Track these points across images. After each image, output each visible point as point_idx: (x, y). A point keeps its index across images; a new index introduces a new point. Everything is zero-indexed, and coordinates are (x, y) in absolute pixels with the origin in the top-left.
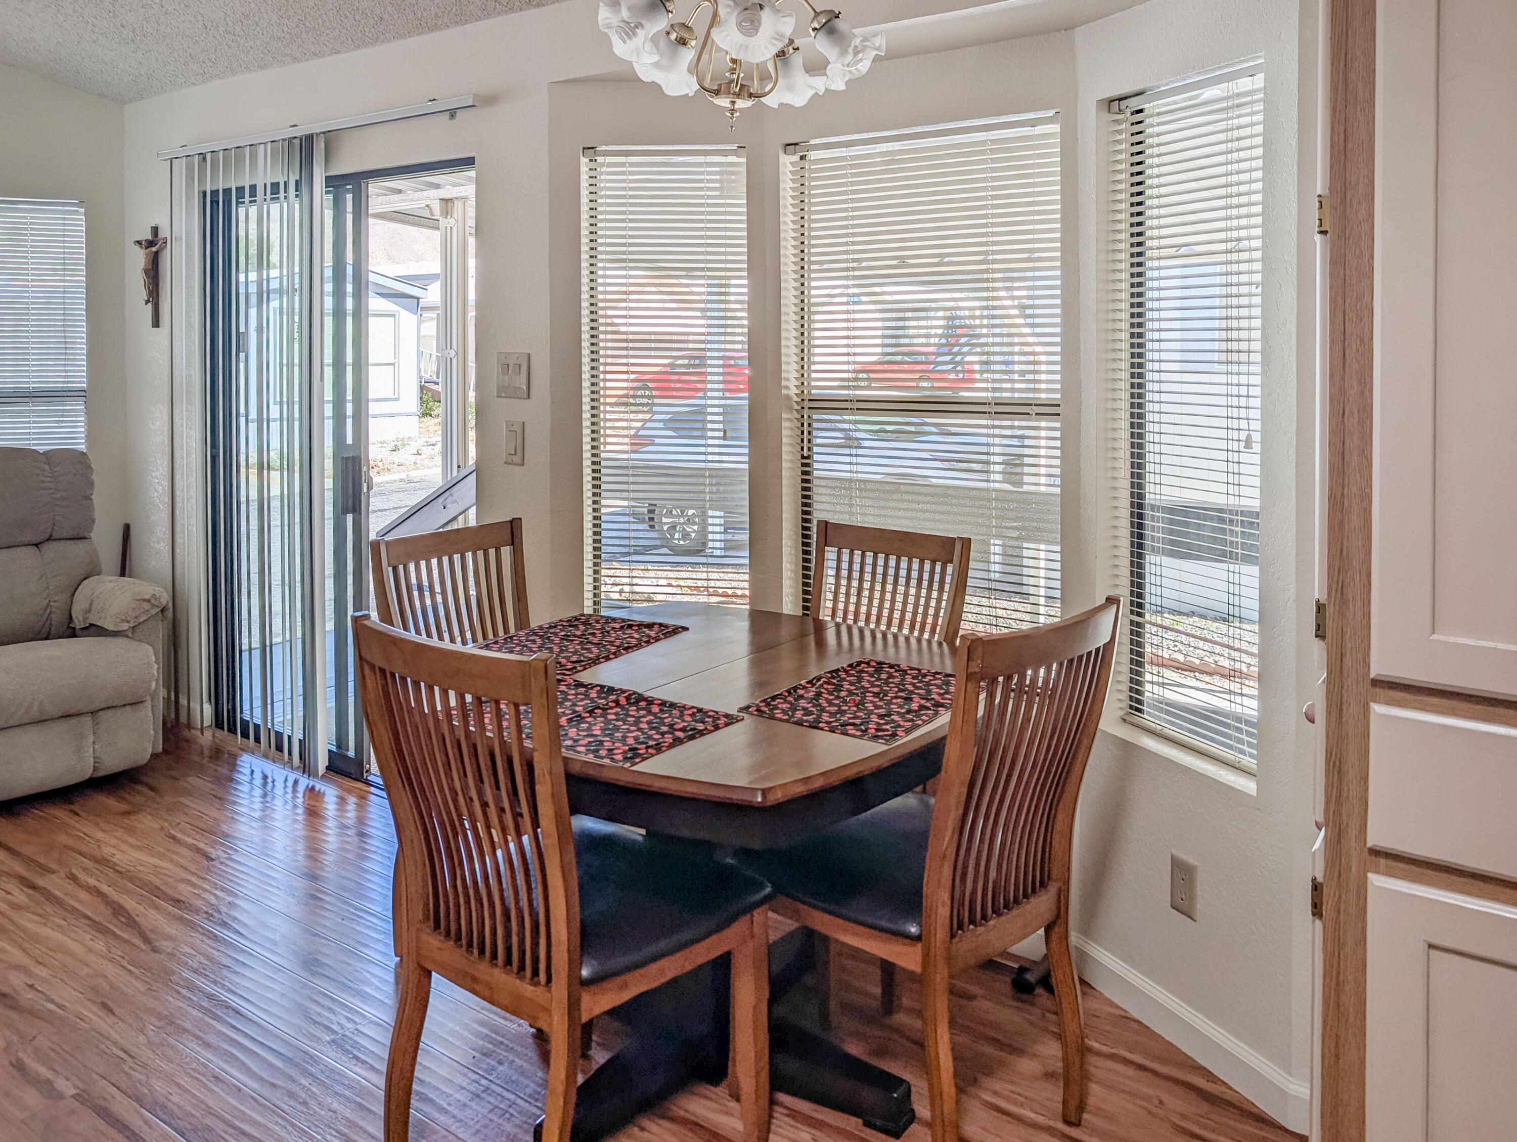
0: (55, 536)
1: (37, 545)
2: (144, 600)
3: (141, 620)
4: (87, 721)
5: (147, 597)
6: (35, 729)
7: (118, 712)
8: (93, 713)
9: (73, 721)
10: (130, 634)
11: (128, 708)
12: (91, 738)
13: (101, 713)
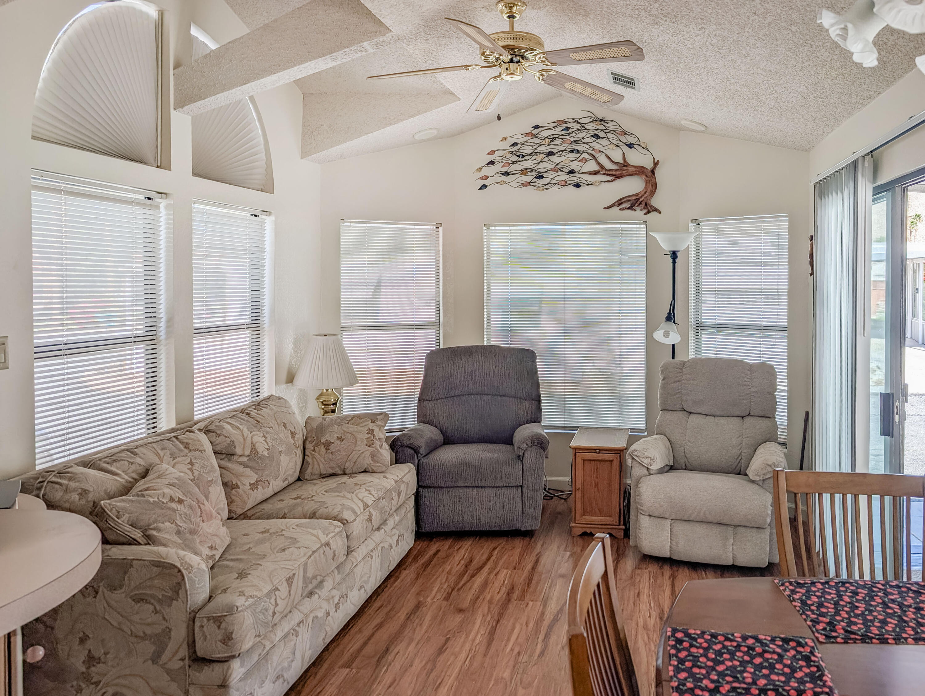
0: (752, 414)
1: (743, 417)
2: (768, 465)
3: (767, 477)
4: (730, 530)
5: (770, 463)
6: (704, 526)
7: (749, 530)
8: (735, 526)
9: (724, 528)
10: (761, 484)
11: (755, 530)
12: (731, 541)
13: (739, 527)
